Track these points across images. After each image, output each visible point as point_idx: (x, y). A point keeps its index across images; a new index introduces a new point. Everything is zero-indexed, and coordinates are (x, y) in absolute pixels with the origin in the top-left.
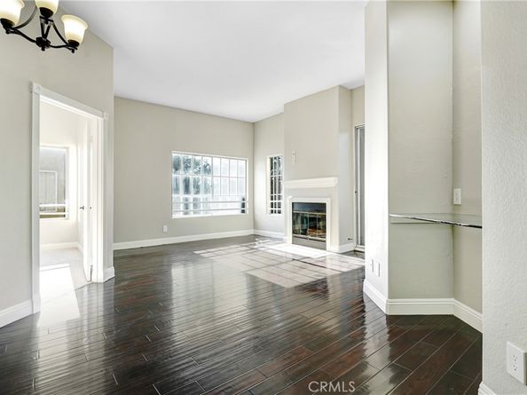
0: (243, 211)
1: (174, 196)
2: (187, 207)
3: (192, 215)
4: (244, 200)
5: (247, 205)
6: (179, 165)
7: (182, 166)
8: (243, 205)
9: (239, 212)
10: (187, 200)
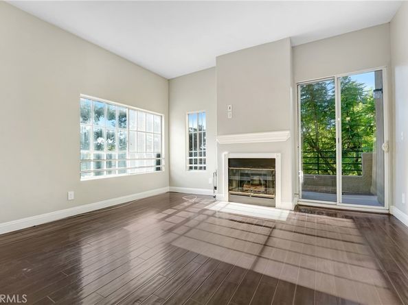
0: (158, 169)
1: (83, 152)
2: (99, 166)
3: (105, 176)
4: (159, 156)
5: (163, 162)
6: (88, 113)
7: (93, 115)
8: (158, 163)
9: (153, 170)
10: (99, 157)
